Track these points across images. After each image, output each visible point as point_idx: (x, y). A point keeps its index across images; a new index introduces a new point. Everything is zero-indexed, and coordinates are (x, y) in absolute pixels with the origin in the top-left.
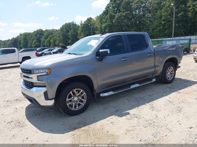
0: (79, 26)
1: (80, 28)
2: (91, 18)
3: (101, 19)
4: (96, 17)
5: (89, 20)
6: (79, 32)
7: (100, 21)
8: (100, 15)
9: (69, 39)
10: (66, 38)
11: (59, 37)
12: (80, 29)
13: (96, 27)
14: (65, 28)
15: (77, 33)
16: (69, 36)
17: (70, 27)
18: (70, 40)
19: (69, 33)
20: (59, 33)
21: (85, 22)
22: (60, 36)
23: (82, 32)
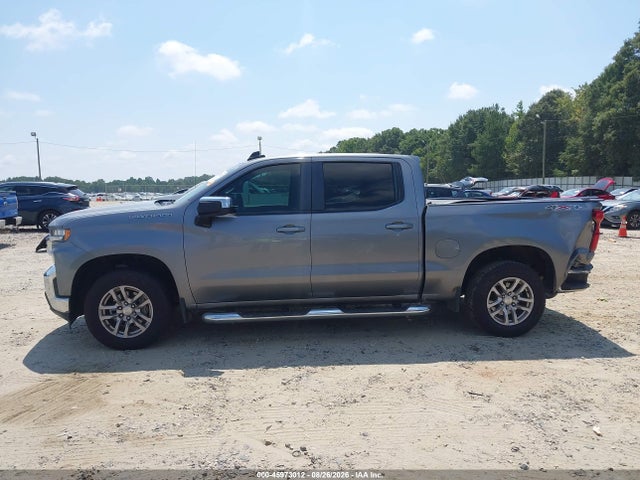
0: (512, 122)
1: (514, 125)
2: (558, 94)
3: (594, 96)
4: (578, 88)
5: (553, 98)
6: (508, 139)
7: (590, 104)
8: (594, 82)
9: (473, 161)
10: (466, 156)
11: (442, 154)
12: (514, 131)
13: (574, 123)
14: (465, 127)
15: (502, 143)
16: (473, 153)
17: (481, 123)
18: (476, 166)
19: (476, 143)
20: (445, 143)
21: (533, 106)
22: (445, 152)
23: (520, 138)
